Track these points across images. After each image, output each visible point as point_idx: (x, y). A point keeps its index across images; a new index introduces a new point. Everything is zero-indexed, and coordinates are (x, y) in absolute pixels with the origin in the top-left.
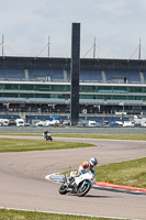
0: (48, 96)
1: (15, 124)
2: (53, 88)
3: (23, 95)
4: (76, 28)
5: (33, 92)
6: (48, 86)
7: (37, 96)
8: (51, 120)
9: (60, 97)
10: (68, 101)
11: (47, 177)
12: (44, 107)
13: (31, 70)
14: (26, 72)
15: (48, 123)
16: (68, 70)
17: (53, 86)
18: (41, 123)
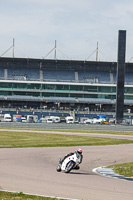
0: (96, 96)
1: (65, 121)
2: (101, 89)
3: (73, 95)
4: (122, 35)
5: (82, 92)
6: (96, 87)
7: (86, 96)
8: (98, 118)
9: (106, 97)
10: (114, 101)
11: (94, 170)
12: (92, 106)
13: (81, 72)
14: (76, 74)
15: (95, 121)
16: (114, 73)
17: (100, 87)
18: (89, 120)
